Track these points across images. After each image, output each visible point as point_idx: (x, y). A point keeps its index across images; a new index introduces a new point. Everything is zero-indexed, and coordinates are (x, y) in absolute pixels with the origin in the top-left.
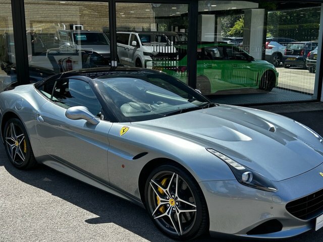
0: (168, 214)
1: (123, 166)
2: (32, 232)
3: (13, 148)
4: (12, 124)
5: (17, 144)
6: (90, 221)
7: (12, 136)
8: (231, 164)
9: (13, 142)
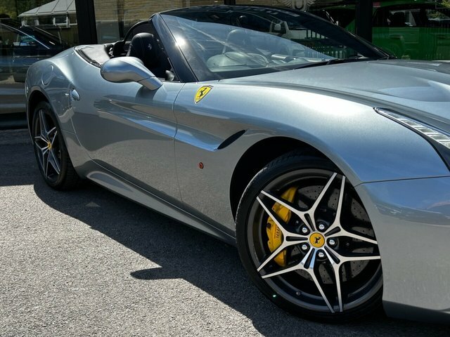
0: (307, 266)
1: (201, 166)
2: (23, 289)
3: (44, 153)
4: (41, 113)
5: (50, 146)
6: (139, 275)
7: (42, 134)
8: (438, 141)
9: (44, 144)
